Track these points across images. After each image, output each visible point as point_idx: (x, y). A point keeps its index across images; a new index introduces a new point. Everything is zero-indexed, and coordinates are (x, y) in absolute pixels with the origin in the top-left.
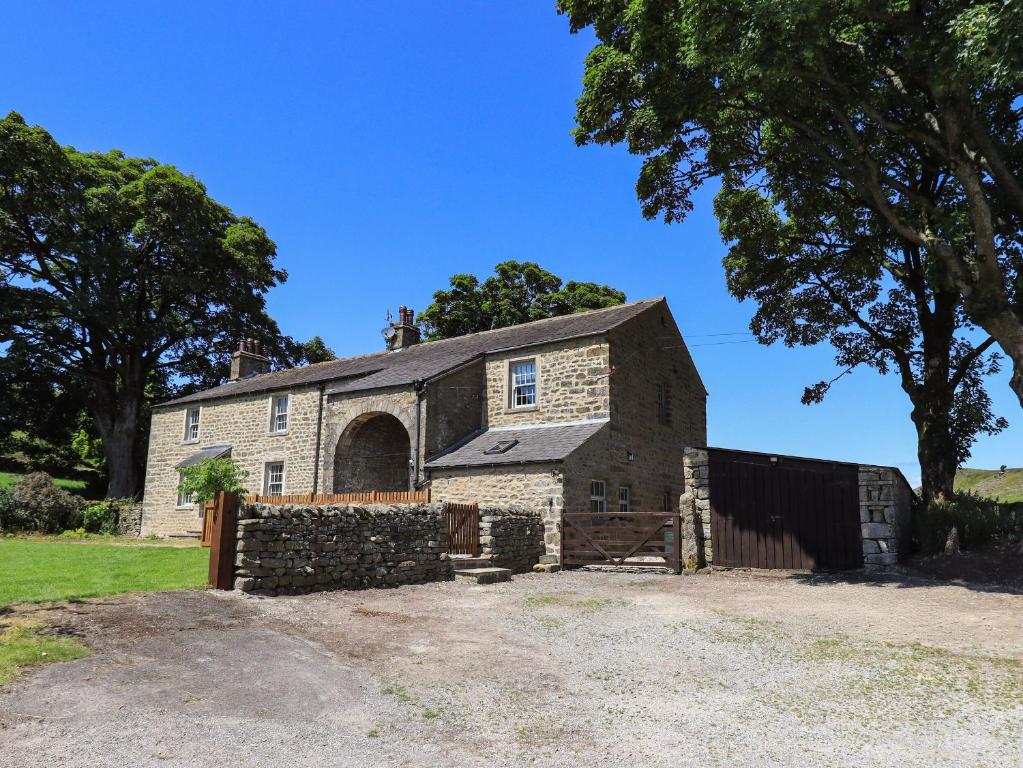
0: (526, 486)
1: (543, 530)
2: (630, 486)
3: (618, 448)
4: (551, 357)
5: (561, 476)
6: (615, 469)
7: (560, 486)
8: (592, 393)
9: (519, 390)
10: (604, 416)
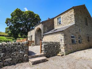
0: (57, 37)
1: (60, 46)
2: (80, 36)
3: (77, 29)
4: (63, 15)
5: (63, 34)
6: (77, 33)
7: (63, 36)
8: (71, 19)
9: (59, 22)
10: (74, 23)
